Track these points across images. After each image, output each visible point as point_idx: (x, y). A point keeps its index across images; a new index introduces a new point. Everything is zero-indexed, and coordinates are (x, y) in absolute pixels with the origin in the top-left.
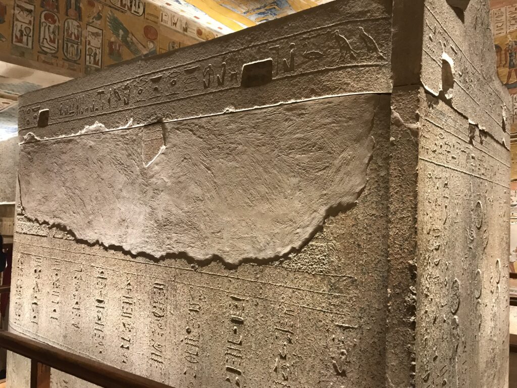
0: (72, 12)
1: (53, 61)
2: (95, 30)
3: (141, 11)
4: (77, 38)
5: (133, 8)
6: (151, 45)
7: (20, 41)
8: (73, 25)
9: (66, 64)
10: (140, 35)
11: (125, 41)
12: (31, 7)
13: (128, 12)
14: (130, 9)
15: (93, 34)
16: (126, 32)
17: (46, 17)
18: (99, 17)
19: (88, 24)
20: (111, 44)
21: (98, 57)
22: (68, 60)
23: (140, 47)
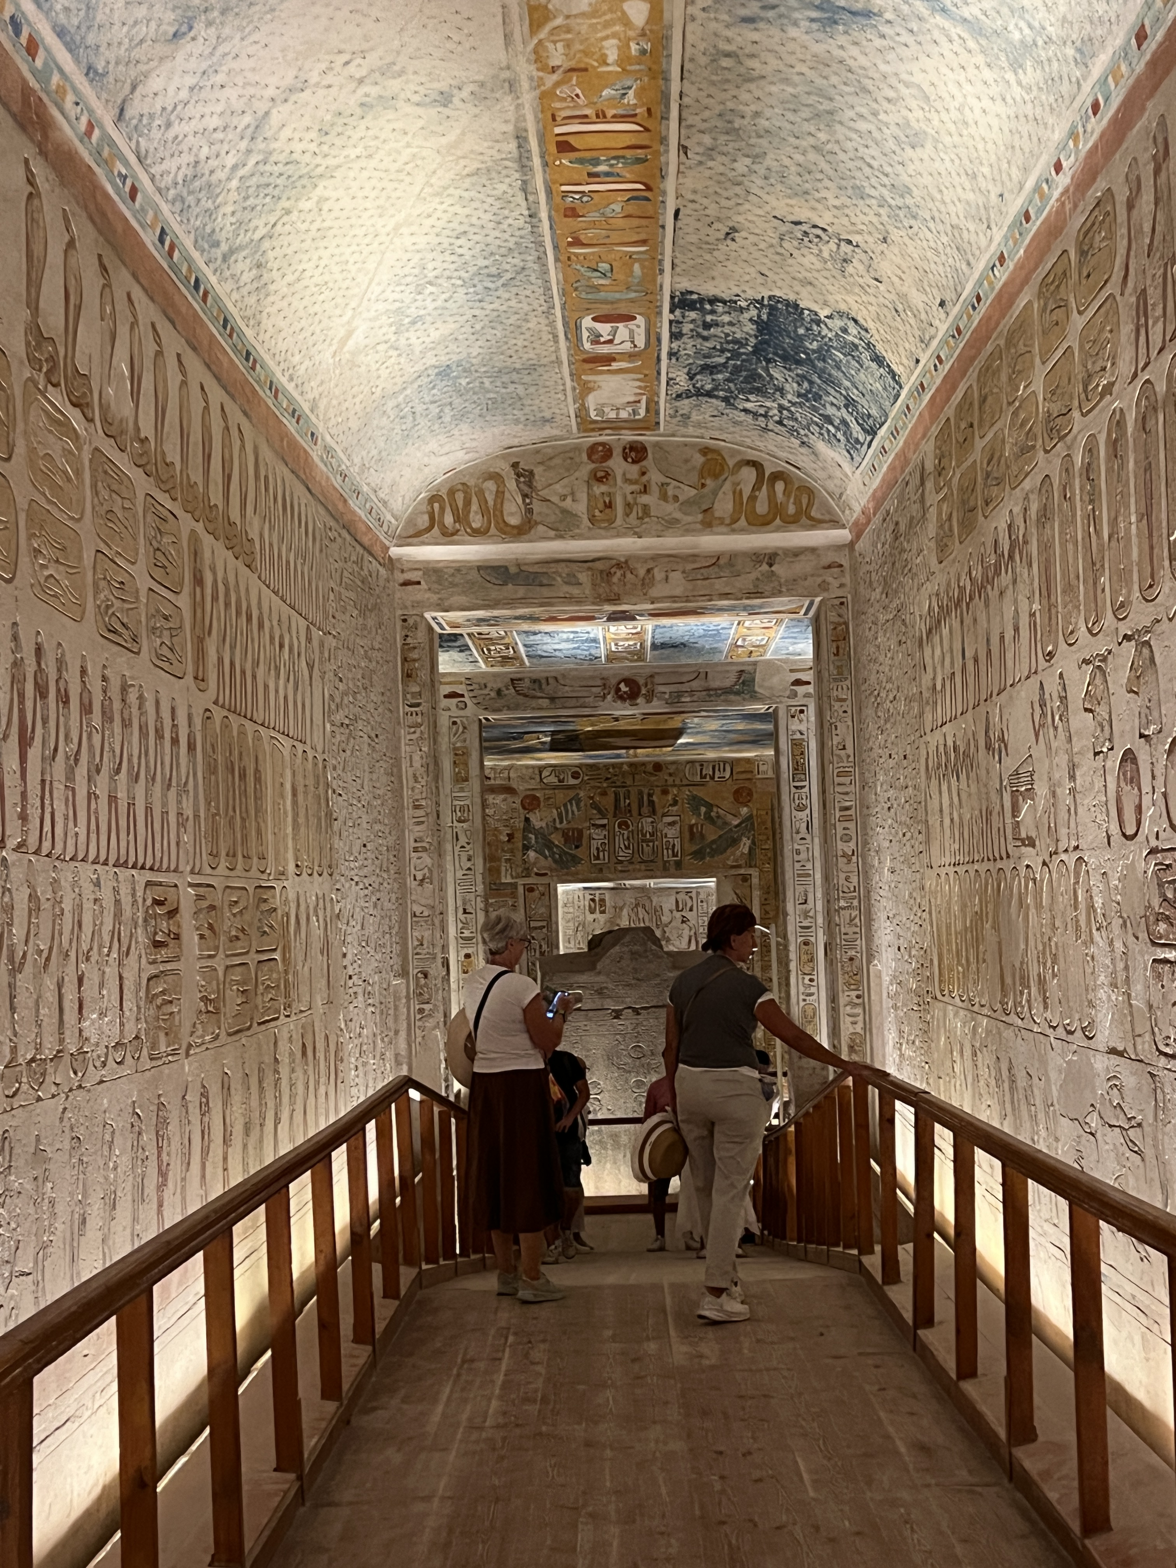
0: (645, 810)
1: (631, 867)
2: (670, 819)
3: (727, 774)
4: (652, 835)
5: (717, 774)
6: (744, 811)
7: (597, 858)
8: (647, 824)
9: (643, 867)
10: (727, 803)
11: (708, 818)
12: (605, 821)
13: (712, 783)
14: (713, 778)
15: (670, 824)
16: (710, 806)
17: (620, 826)
18: (675, 803)
19: (664, 815)
20: (691, 827)
21: (678, 848)
22: (643, 862)
23: (730, 817)
